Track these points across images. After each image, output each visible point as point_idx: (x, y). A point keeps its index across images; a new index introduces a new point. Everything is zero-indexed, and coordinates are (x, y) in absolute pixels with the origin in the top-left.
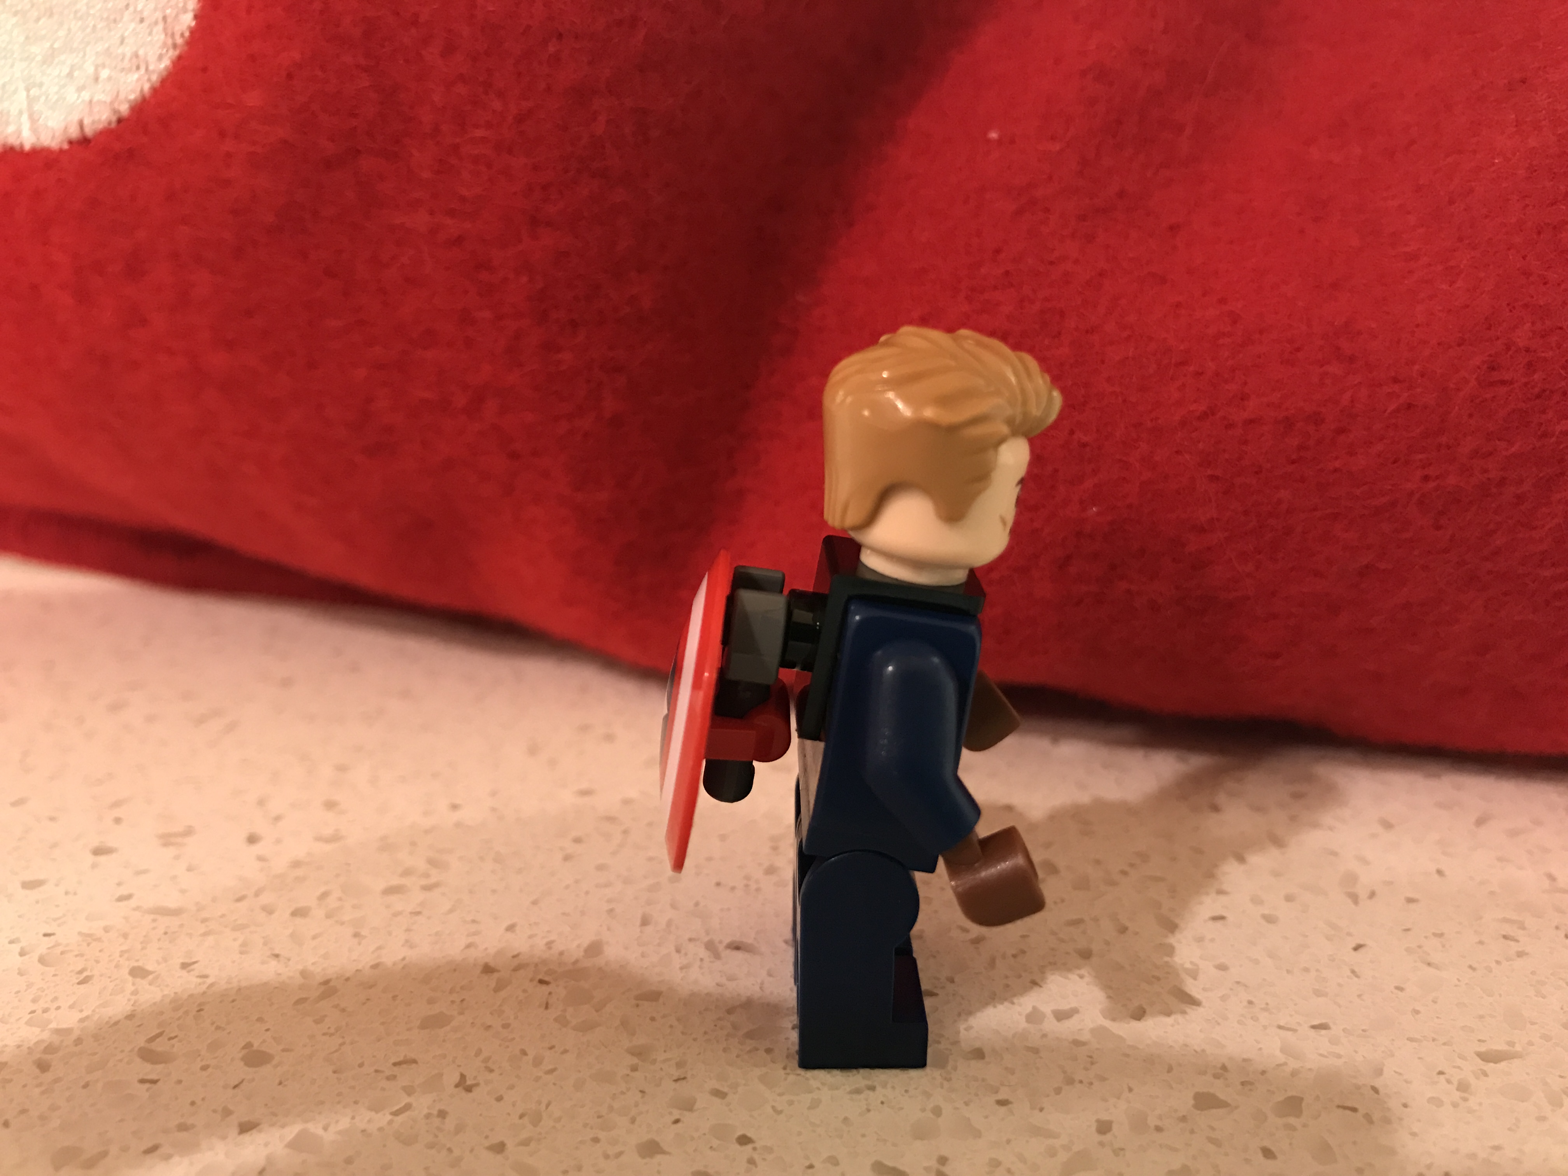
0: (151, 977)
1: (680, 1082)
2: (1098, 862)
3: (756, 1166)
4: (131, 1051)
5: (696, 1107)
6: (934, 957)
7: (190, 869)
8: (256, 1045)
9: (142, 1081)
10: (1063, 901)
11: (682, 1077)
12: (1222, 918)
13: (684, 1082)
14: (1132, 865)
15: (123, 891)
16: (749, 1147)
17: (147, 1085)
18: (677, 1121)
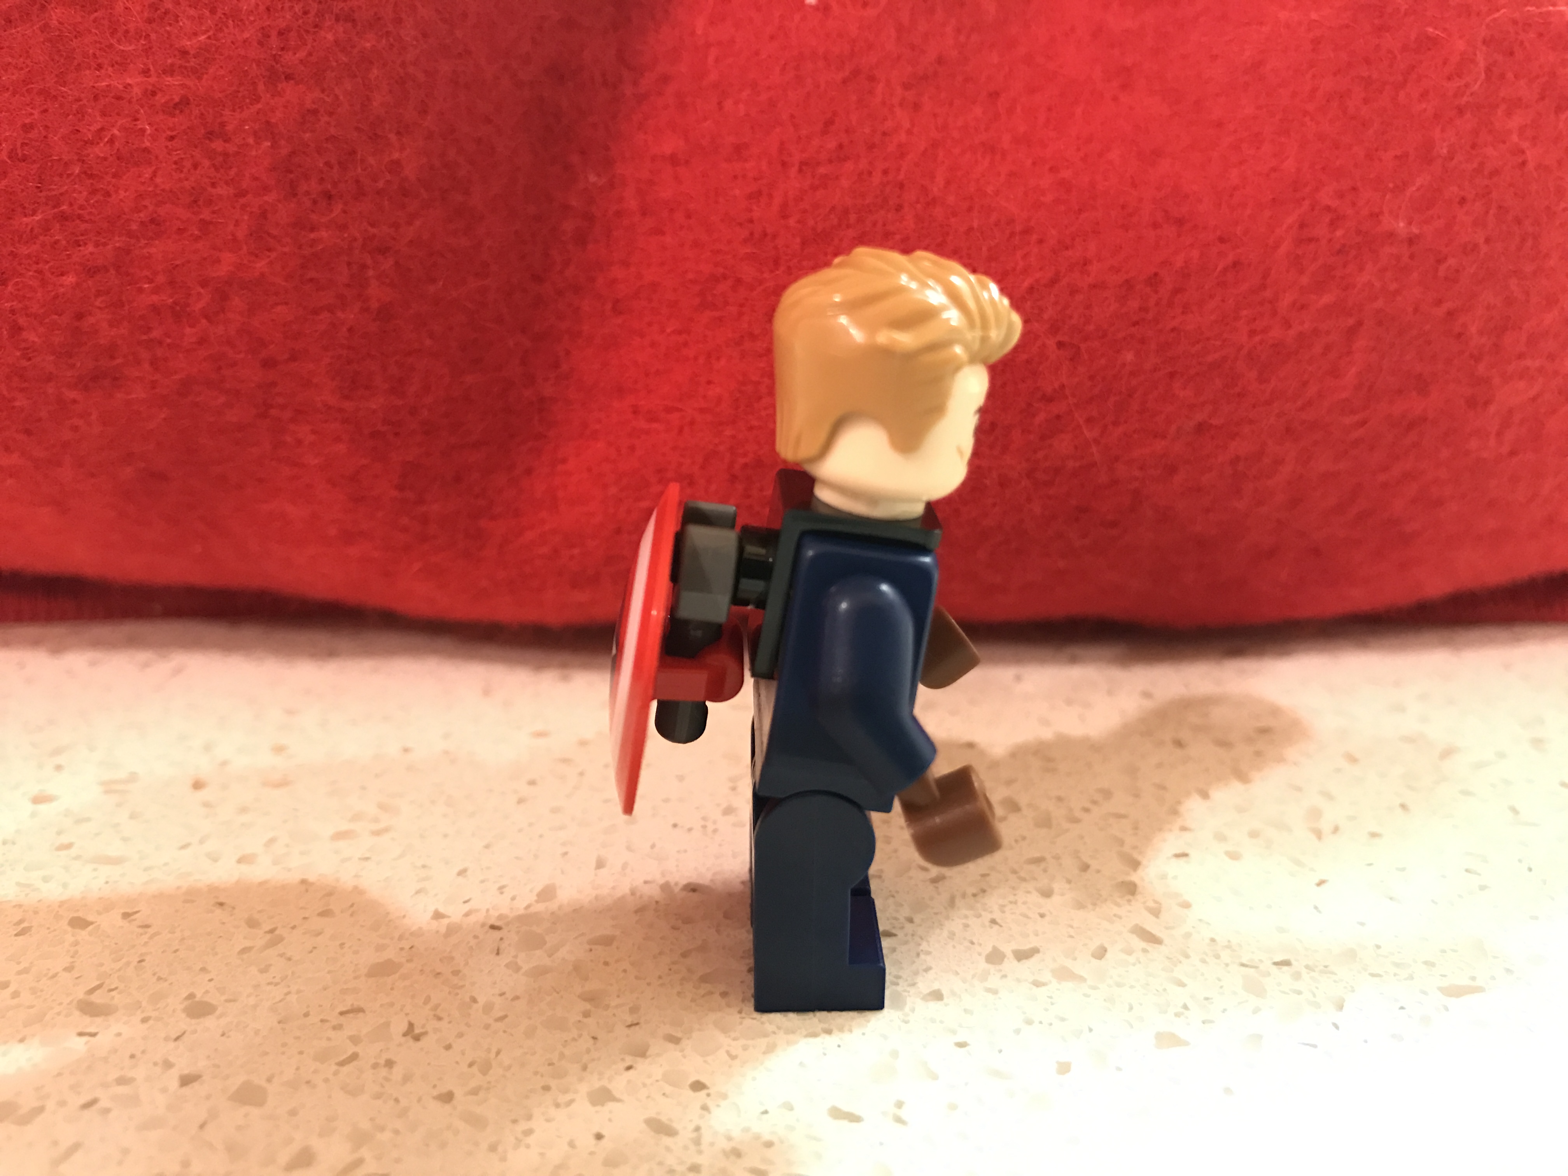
0: (91, 927)
1: (633, 1028)
2: (1060, 799)
3: (710, 1112)
4: (71, 1002)
5: (648, 1053)
6: (893, 896)
7: (133, 816)
8: (199, 995)
9: (81, 1034)
10: (1024, 838)
11: (635, 1022)
12: (1185, 855)
13: (637, 1027)
14: (1095, 802)
15: (64, 839)
16: (703, 1093)
17: (86, 1038)
18: (629, 1068)
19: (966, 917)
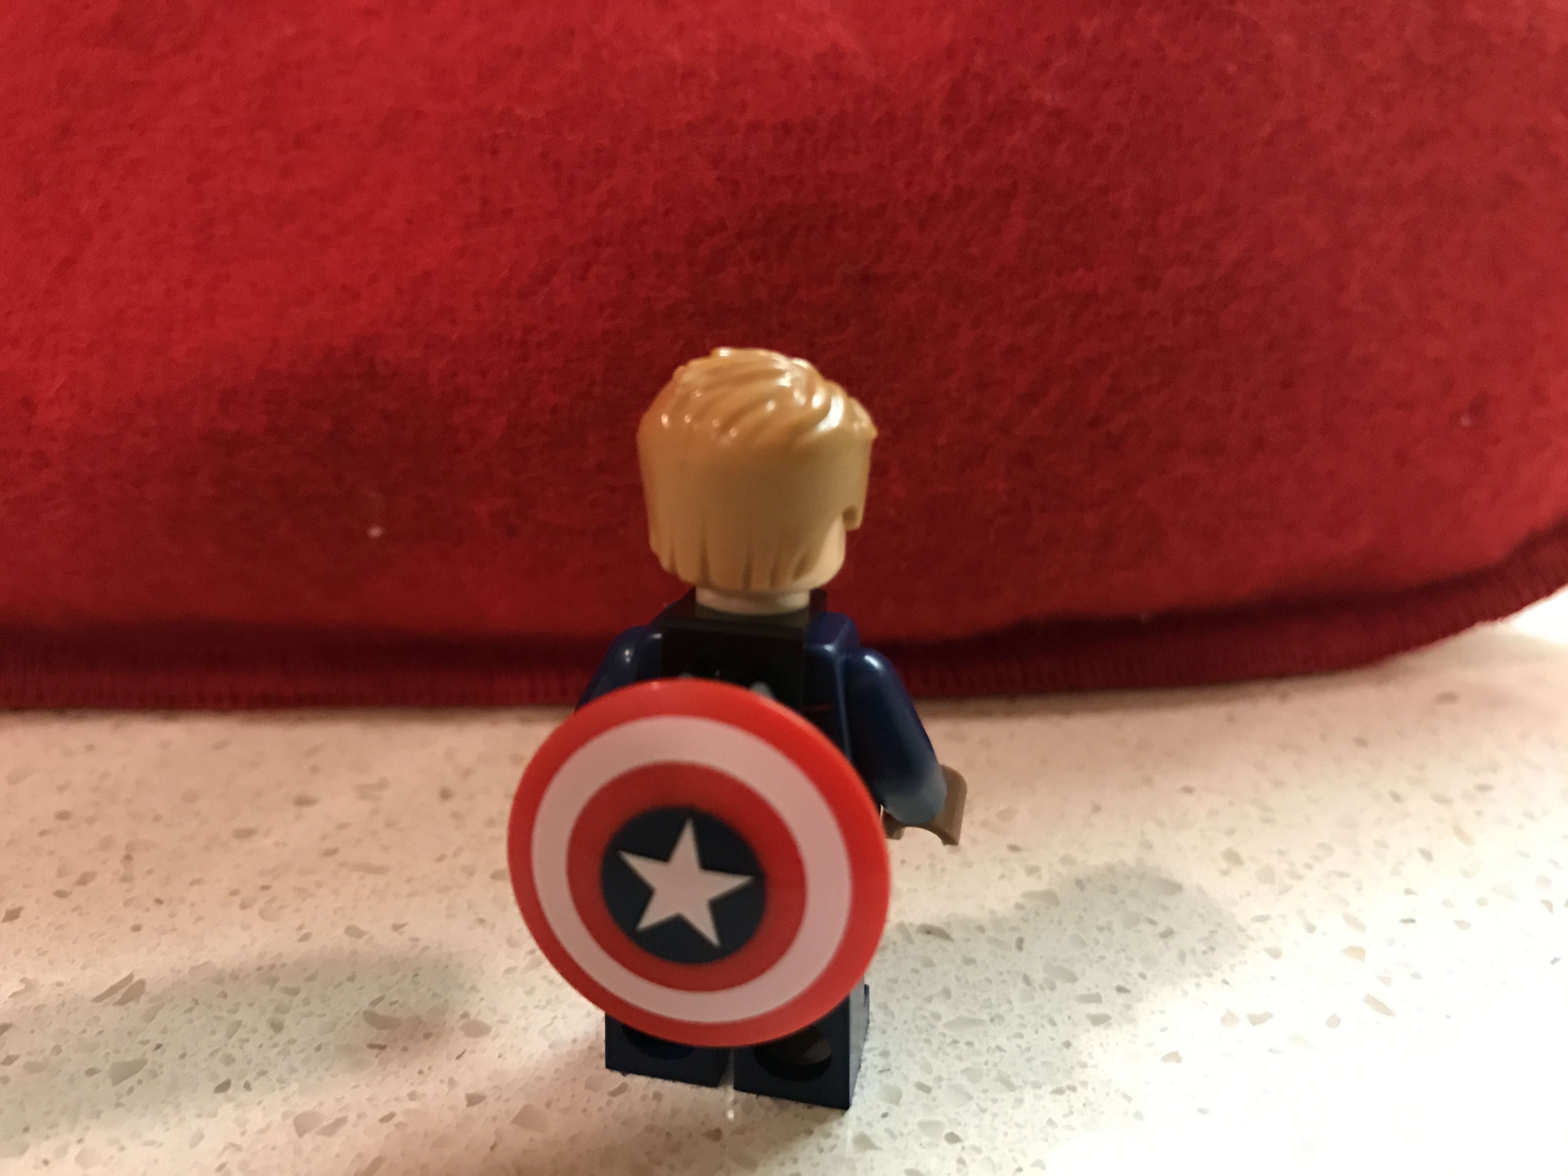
0: (366, 937)
1: (884, 1074)
2: (1281, 853)
3: (966, 1167)
4: (357, 1013)
5: (902, 1101)
6: (1124, 950)
8: (473, 1014)
9: (371, 1046)
10: (1248, 894)
11: (886, 1068)
12: (1412, 921)
13: (889, 1073)
14: (1316, 858)
15: (328, 845)
16: (958, 1146)
17: (376, 1051)
18: (885, 1115)
19: (1197, 976)
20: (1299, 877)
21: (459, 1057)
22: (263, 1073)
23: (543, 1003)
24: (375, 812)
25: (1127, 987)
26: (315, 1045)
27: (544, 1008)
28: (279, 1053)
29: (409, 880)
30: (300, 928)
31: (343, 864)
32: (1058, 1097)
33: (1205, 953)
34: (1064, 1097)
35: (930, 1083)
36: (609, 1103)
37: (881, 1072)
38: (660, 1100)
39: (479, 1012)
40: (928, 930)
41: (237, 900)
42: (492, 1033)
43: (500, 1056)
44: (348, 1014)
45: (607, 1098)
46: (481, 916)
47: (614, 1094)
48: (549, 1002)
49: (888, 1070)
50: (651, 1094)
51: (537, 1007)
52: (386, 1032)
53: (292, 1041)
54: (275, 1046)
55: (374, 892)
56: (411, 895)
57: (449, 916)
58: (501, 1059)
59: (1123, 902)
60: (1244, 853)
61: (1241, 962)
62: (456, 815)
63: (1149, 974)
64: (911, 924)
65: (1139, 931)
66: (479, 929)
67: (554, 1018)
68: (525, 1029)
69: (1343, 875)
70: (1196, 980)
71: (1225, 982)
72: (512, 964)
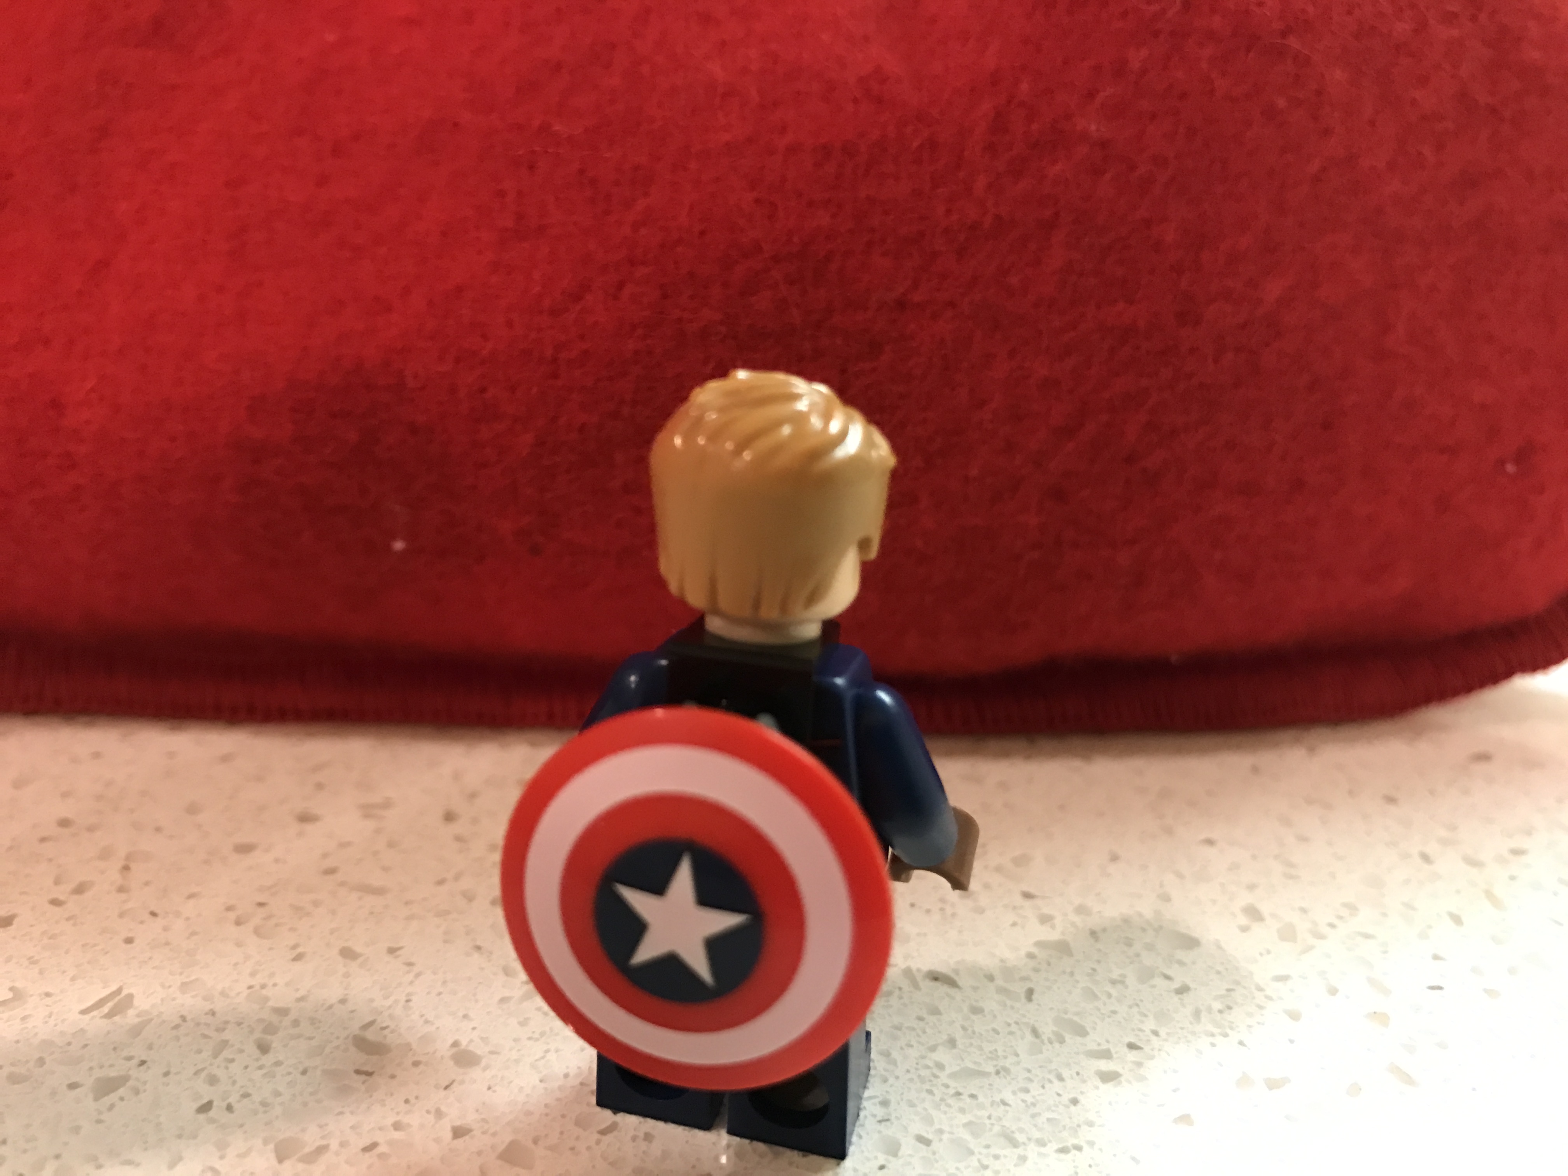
0: (360, 960)
4: (346, 1038)
7: (391, 845)
8: (464, 1043)
9: (358, 1072)
15: (329, 863)
17: (363, 1077)
19: (1213, 1035)
20: (1321, 937)
21: (446, 1088)
22: (246, 1095)
23: (536, 1035)
24: (378, 831)
25: (1139, 1044)
26: (301, 1069)
27: (537, 1040)
28: (265, 1075)
29: (407, 903)
30: (295, 947)
31: (343, 884)
32: (1062, 1156)
33: (1220, 1012)
34: (1069, 1157)
35: (930, 1136)
36: (598, 1142)
37: (880, 1122)
38: (650, 1142)
39: (471, 1041)
40: (935, 977)
41: (232, 915)
42: (484, 1063)
43: (489, 1088)
44: (338, 1038)
45: (596, 1136)
46: (478, 943)
47: (603, 1132)
48: (542, 1034)
49: (888, 1120)
50: (642, 1135)
51: (530, 1039)
52: (374, 1058)
53: (278, 1063)
54: (260, 1068)
55: (372, 913)
56: (409, 918)
57: (446, 941)
58: (490, 1092)
59: (1138, 955)
60: (1265, 908)
61: (1259, 1023)
62: (458, 839)
63: (1163, 1032)
64: (919, 970)
65: (1154, 986)
66: (476, 956)
67: (547, 1051)
68: (517, 1061)
69: (1367, 936)
70: (1211, 1039)
71: (1241, 1043)
72: (507, 994)
